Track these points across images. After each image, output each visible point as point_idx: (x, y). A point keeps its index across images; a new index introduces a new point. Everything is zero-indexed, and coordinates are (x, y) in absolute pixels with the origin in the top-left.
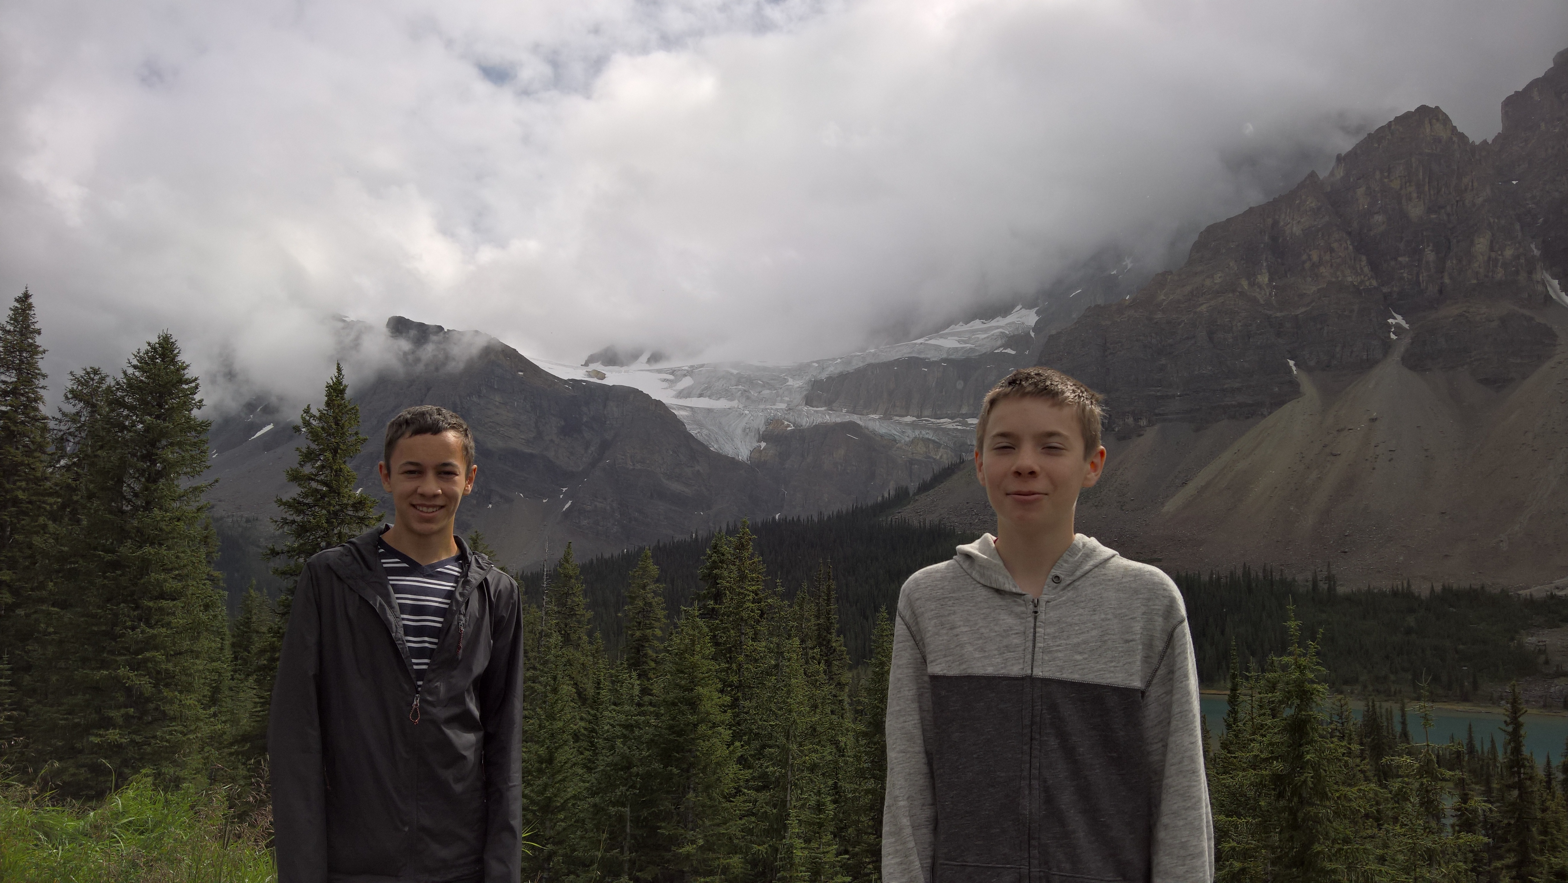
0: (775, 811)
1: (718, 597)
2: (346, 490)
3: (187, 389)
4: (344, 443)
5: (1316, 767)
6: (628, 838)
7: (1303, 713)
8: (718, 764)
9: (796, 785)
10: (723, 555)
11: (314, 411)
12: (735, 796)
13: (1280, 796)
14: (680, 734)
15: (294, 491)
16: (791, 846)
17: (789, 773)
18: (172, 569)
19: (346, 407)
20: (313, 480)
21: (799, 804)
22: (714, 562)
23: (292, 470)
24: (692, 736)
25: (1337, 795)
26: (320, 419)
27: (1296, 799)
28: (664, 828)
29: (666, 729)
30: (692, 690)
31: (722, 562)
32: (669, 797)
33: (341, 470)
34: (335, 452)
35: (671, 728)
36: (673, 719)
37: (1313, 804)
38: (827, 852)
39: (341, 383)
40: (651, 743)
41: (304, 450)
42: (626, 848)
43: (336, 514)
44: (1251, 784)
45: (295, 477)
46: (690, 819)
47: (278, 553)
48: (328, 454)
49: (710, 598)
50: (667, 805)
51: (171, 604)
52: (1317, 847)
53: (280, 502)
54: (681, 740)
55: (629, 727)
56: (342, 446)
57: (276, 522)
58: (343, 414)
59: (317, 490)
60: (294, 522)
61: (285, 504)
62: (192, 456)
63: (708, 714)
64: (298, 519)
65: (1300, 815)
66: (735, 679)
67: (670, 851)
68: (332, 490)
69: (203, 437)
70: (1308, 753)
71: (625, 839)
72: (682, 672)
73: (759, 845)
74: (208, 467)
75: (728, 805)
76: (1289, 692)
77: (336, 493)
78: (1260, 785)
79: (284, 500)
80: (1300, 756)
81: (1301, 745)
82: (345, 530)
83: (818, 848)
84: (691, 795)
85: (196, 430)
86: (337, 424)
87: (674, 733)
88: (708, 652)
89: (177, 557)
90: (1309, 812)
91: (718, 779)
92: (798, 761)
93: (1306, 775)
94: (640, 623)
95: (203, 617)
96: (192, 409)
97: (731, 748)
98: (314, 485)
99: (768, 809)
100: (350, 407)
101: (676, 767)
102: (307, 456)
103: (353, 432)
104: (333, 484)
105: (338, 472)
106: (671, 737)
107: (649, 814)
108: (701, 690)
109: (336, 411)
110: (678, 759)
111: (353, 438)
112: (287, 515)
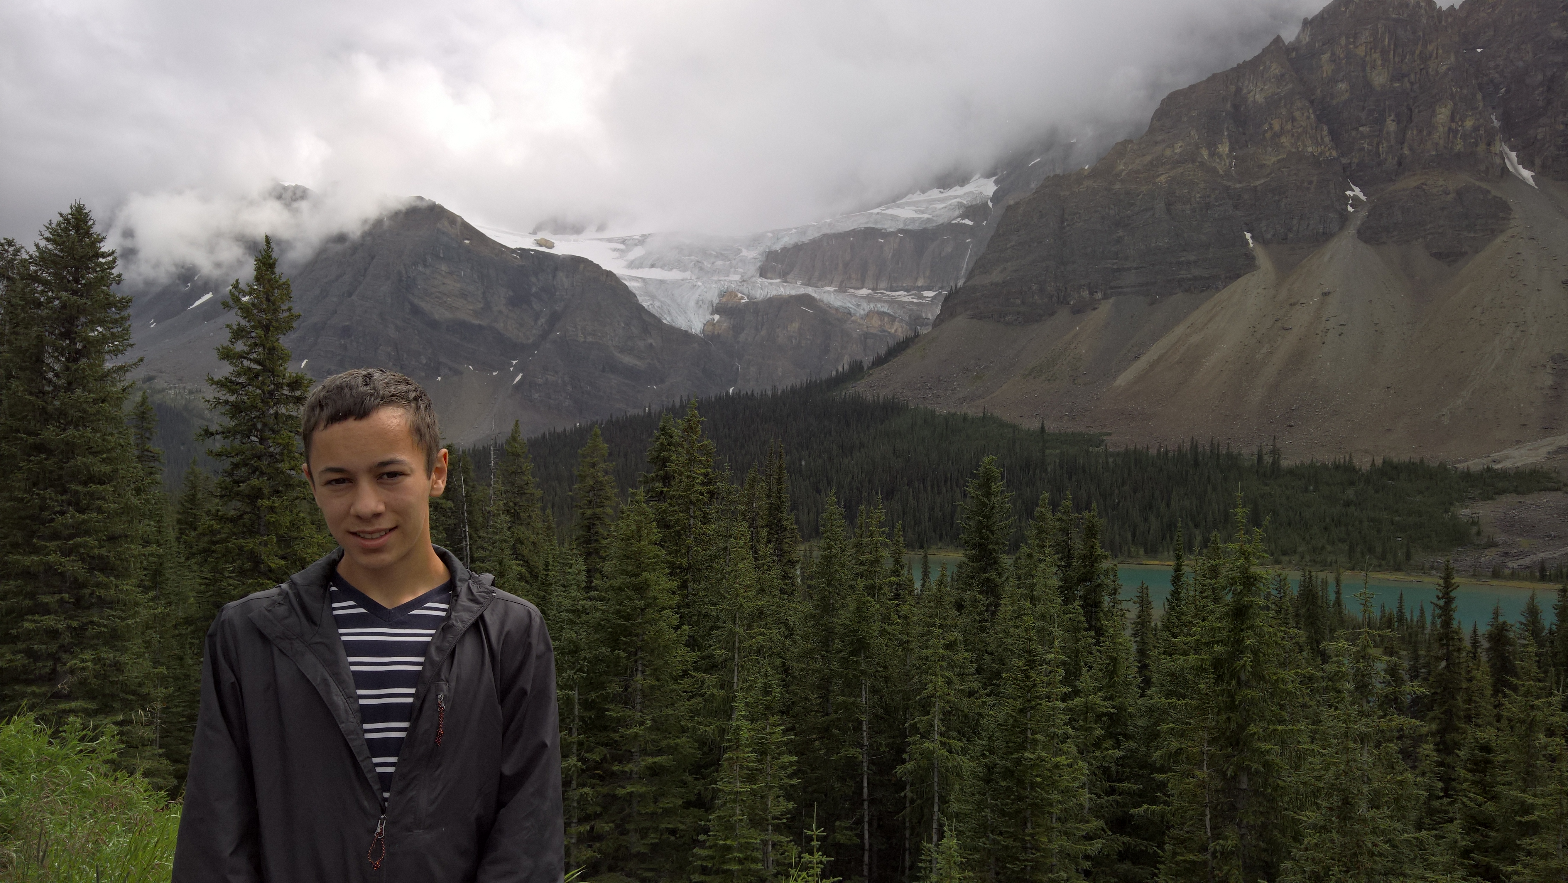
0: (722, 692)
1: (666, 479)
2: (281, 368)
3: (104, 264)
4: (277, 321)
5: (1255, 652)
6: (577, 720)
7: (1246, 599)
8: (665, 647)
9: (742, 666)
10: (671, 437)
11: (242, 285)
12: (682, 677)
13: (1219, 679)
14: (628, 618)
15: (225, 370)
16: (738, 728)
17: (736, 656)
18: (99, 452)
19: (277, 282)
20: (245, 358)
21: (745, 686)
22: (662, 444)
23: (223, 348)
24: (640, 620)
25: (1275, 678)
26: (250, 294)
27: (1234, 683)
28: (612, 710)
29: (613, 614)
30: (639, 575)
31: (670, 444)
32: (616, 679)
33: (274, 348)
34: (267, 329)
35: (618, 612)
36: (620, 605)
37: (1249, 687)
38: (774, 733)
39: (270, 257)
40: (598, 627)
41: (235, 327)
42: (574, 730)
43: (271, 393)
44: (1192, 668)
45: (227, 355)
46: (639, 701)
47: (212, 434)
48: (260, 332)
49: (658, 481)
50: (614, 688)
51: (100, 488)
52: (1252, 728)
53: (212, 381)
54: (628, 624)
55: (575, 612)
56: (274, 323)
57: (209, 401)
58: (274, 289)
59: (249, 369)
60: (227, 402)
61: (218, 383)
62: (112, 334)
63: (655, 598)
64: (232, 398)
65: (1238, 698)
66: (684, 562)
67: (618, 732)
68: (266, 369)
69: (124, 313)
70: (1248, 639)
71: (573, 721)
72: (628, 558)
73: (706, 726)
74: (132, 346)
75: (676, 687)
76: (1232, 579)
77: (270, 372)
78: (1200, 670)
79: (216, 379)
80: (1239, 641)
81: (1242, 630)
82: (283, 410)
83: (764, 729)
84: (639, 677)
85: (116, 307)
86: (268, 300)
87: (621, 617)
88: (654, 538)
89: (104, 440)
90: (1247, 695)
91: (666, 662)
92: (747, 644)
93: (1245, 659)
94: (590, 502)
95: (135, 501)
96: (111, 284)
97: (679, 632)
98: (246, 363)
99: (715, 691)
100: (281, 282)
101: (624, 651)
102: (238, 334)
103: (286, 308)
104: (267, 363)
105: (271, 350)
106: (618, 621)
107: (597, 696)
108: (648, 575)
109: (267, 286)
110: (625, 643)
111: (286, 314)
112: (219, 395)
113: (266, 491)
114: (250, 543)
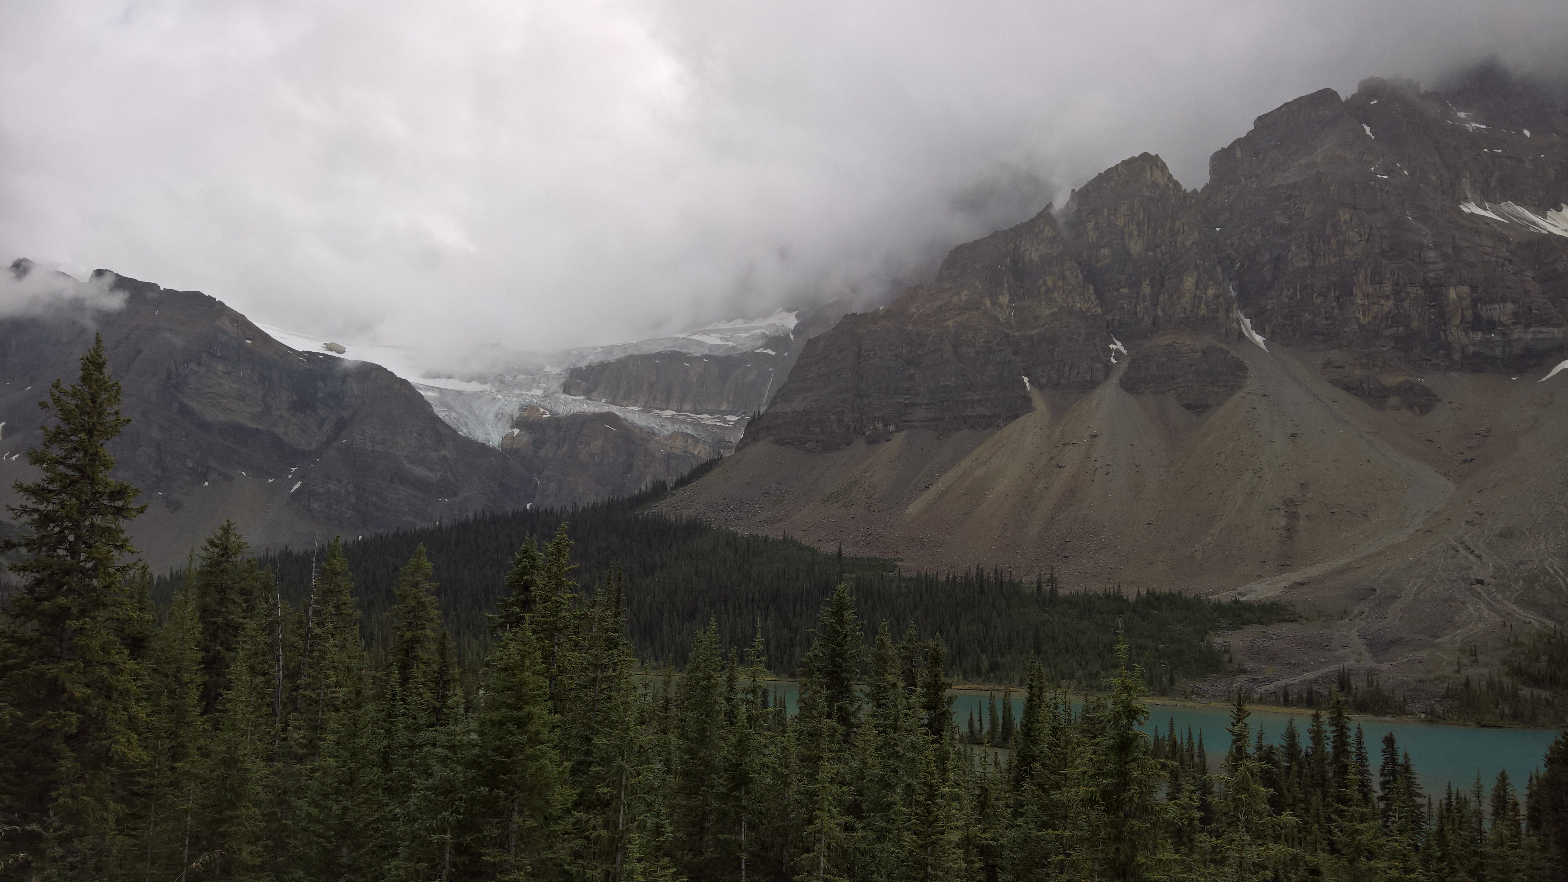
2: (102, 475)
4: (102, 424)
5: (1141, 784)
7: (1129, 732)
8: (547, 785)
9: (629, 805)
10: (535, 560)
11: (66, 386)
12: (561, 817)
14: (509, 754)
15: (35, 475)
16: (633, 871)
17: (623, 794)
19: (105, 383)
20: (62, 463)
22: (524, 567)
23: (37, 451)
24: (521, 757)
26: (73, 395)
27: (1122, 814)
28: (488, 854)
29: (493, 750)
30: (520, 709)
31: (533, 568)
32: (494, 821)
33: (97, 454)
35: (498, 748)
36: (501, 740)
37: (1135, 818)
39: (99, 356)
40: (475, 763)
41: (51, 430)
43: (87, 502)
44: (1080, 800)
45: (37, 459)
46: (513, 844)
47: (14, 546)
48: (83, 435)
49: (518, 605)
50: (491, 830)
52: (1138, 859)
53: (21, 488)
54: (508, 761)
56: (99, 427)
57: (13, 510)
58: (101, 390)
59: (67, 476)
60: (35, 510)
61: (26, 490)
63: (537, 733)
64: (41, 507)
65: (1126, 829)
68: (84, 475)
70: (1133, 771)
72: (510, 689)
75: (557, 827)
77: (89, 478)
78: (1090, 802)
79: (25, 486)
80: (1125, 774)
81: (1126, 763)
82: (98, 520)
84: (516, 817)
86: (94, 401)
87: (501, 754)
88: (538, 668)
90: (1133, 826)
91: (549, 801)
92: (633, 781)
97: (561, 769)
98: (61, 468)
99: (601, 831)
100: (110, 383)
101: (503, 789)
102: (55, 437)
103: (114, 411)
104: (89, 471)
105: (94, 457)
106: (499, 758)
107: (471, 840)
108: (532, 709)
109: (95, 387)
110: (504, 781)
111: (112, 418)
112: (25, 503)
113: (74, 610)
114: (52, 670)
